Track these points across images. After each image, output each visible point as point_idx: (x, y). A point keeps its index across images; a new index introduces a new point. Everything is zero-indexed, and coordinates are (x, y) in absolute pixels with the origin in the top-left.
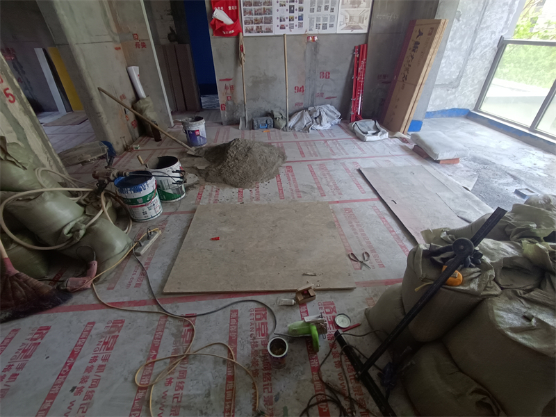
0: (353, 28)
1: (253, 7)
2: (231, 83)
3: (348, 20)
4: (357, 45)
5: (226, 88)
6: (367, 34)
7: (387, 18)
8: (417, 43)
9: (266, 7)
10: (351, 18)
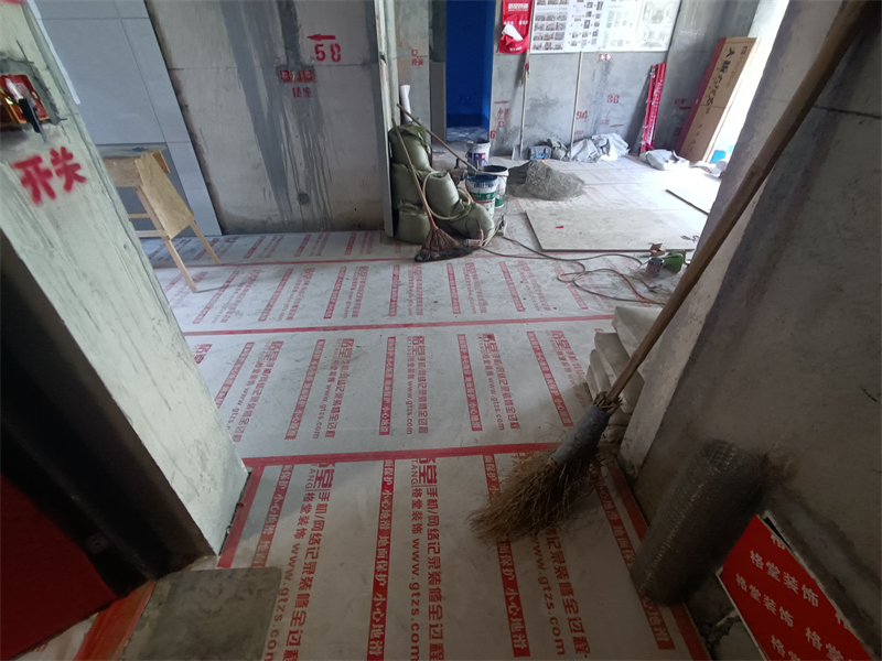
0: (652, 46)
1: (546, 23)
2: (507, 106)
3: (647, 37)
4: (654, 64)
5: (500, 112)
6: (667, 53)
7: (691, 34)
8: (727, 63)
9: (560, 22)
10: (651, 34)
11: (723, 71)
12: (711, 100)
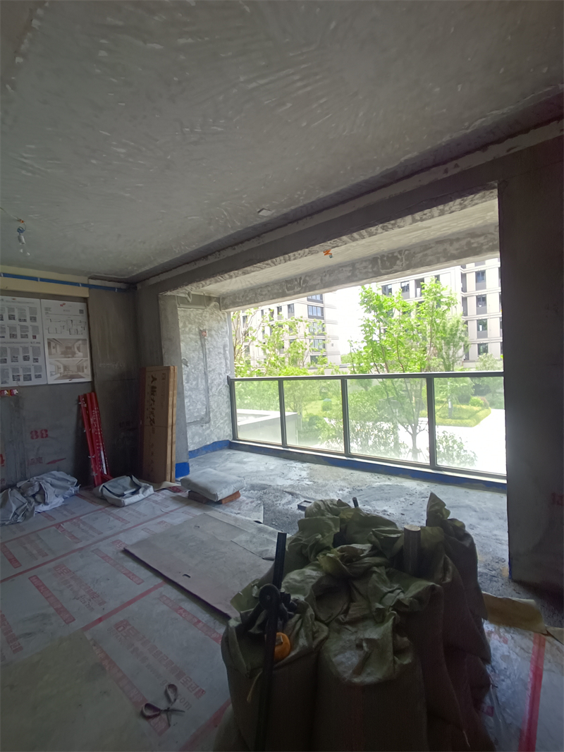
0: (72, 377)
3: (62, 370)
4: (81, 393)
6: (92, 383)
7: (113, 366)
8: (153, 388)
10: (65, 368)
11: (152, 394)
12: (153, 421)
